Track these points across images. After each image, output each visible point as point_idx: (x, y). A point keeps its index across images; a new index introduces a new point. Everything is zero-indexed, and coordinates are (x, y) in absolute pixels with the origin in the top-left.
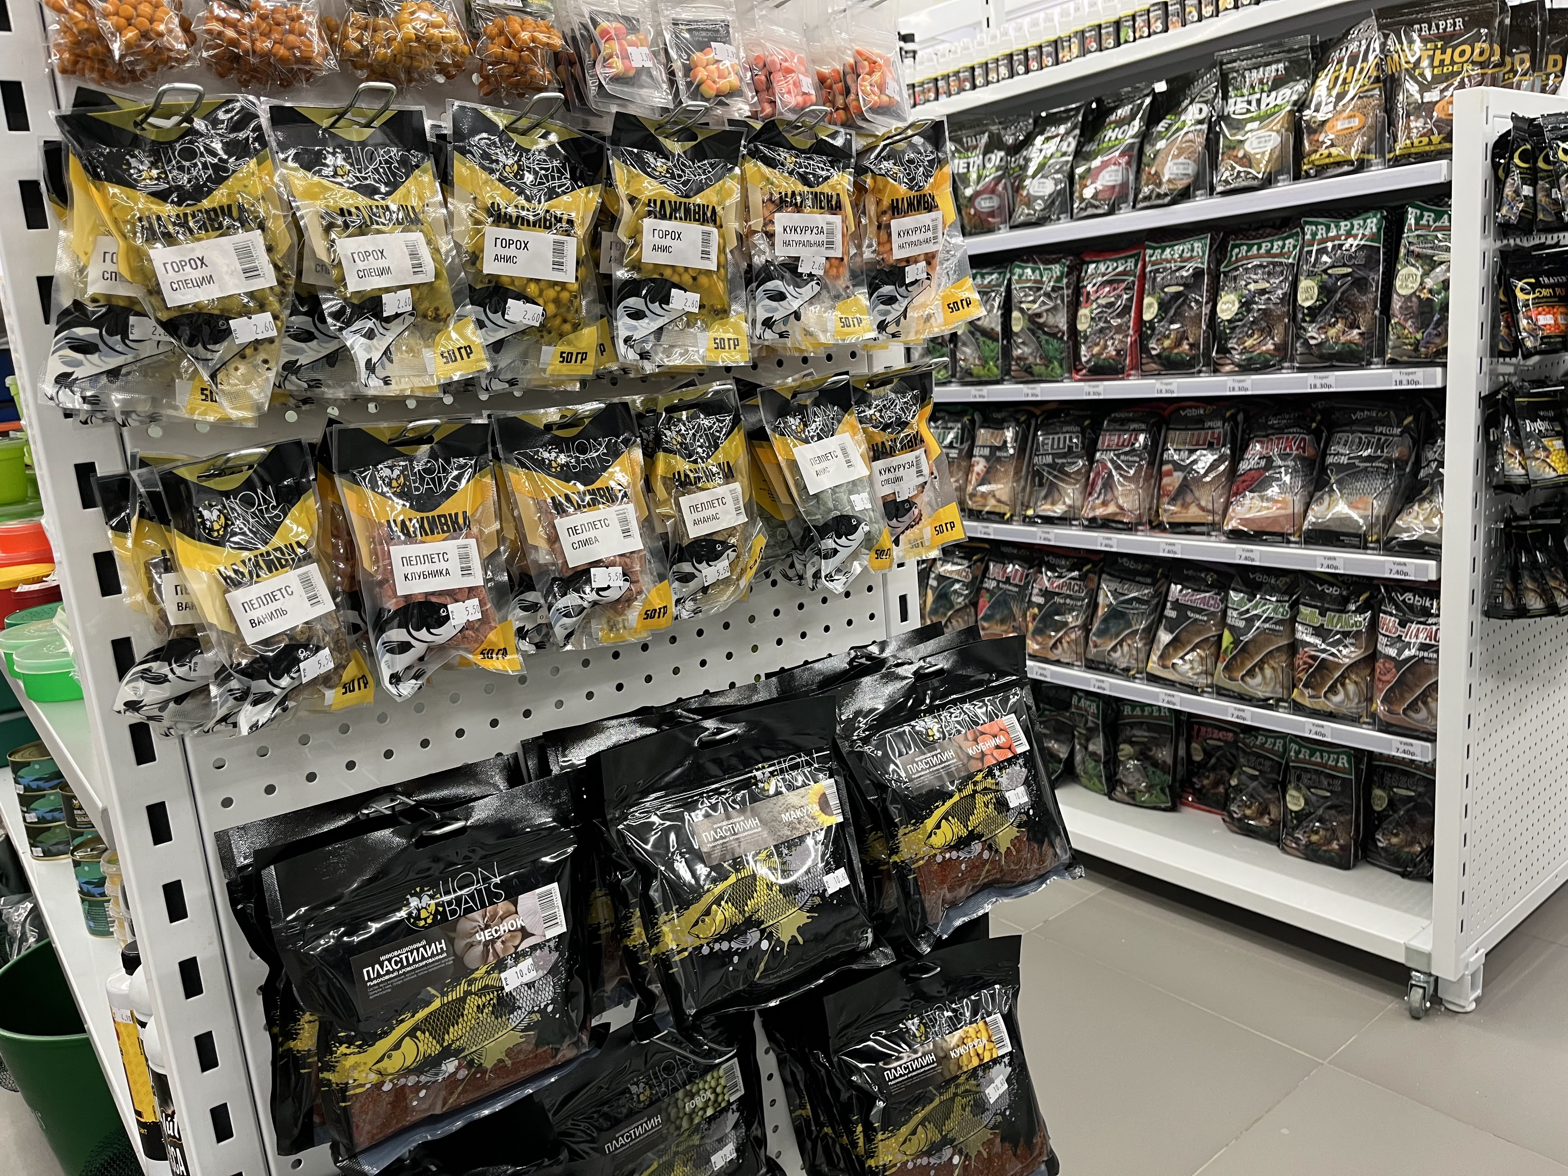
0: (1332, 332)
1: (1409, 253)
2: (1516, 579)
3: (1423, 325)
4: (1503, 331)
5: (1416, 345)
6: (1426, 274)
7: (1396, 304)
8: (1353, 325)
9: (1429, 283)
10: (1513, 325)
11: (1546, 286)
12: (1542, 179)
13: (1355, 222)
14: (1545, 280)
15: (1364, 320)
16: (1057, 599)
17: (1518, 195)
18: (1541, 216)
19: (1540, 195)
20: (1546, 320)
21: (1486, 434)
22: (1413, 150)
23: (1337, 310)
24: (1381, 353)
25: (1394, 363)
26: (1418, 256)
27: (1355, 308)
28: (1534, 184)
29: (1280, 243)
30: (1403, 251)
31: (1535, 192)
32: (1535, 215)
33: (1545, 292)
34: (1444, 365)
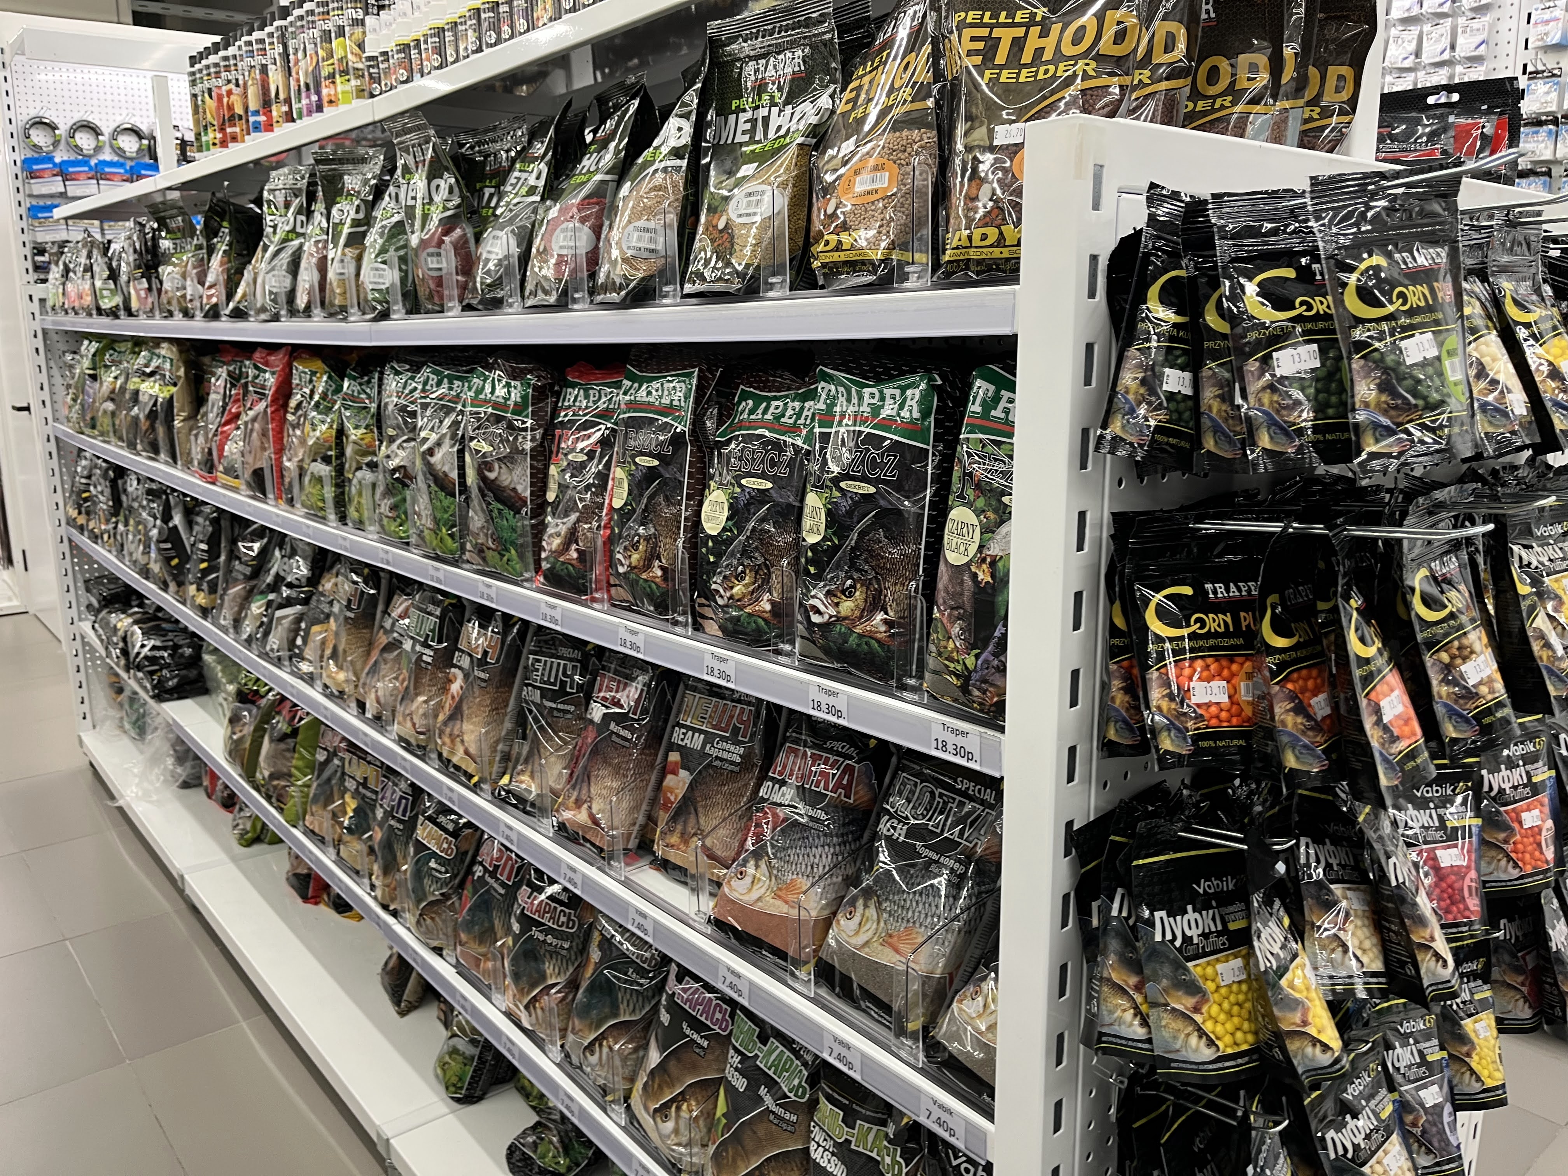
0: (847, 606)
7: (944, 581)
11: (1217, 608)
12: (1215, 355)
13: (888, 392)
14: (1217, 590)
16: (535, 932)
17: (1152, 392)
18: (1209, 444)
19: (1209, 394)
20: (1211, 692)
21: (1084, 912)
22: (973, 254)
24: (918, 672)
28: (1193, 365)
29: (797, 404)
30: (958, 470)
31: (1196, 384)
32: (1196, 441)
33: (1214, 622)
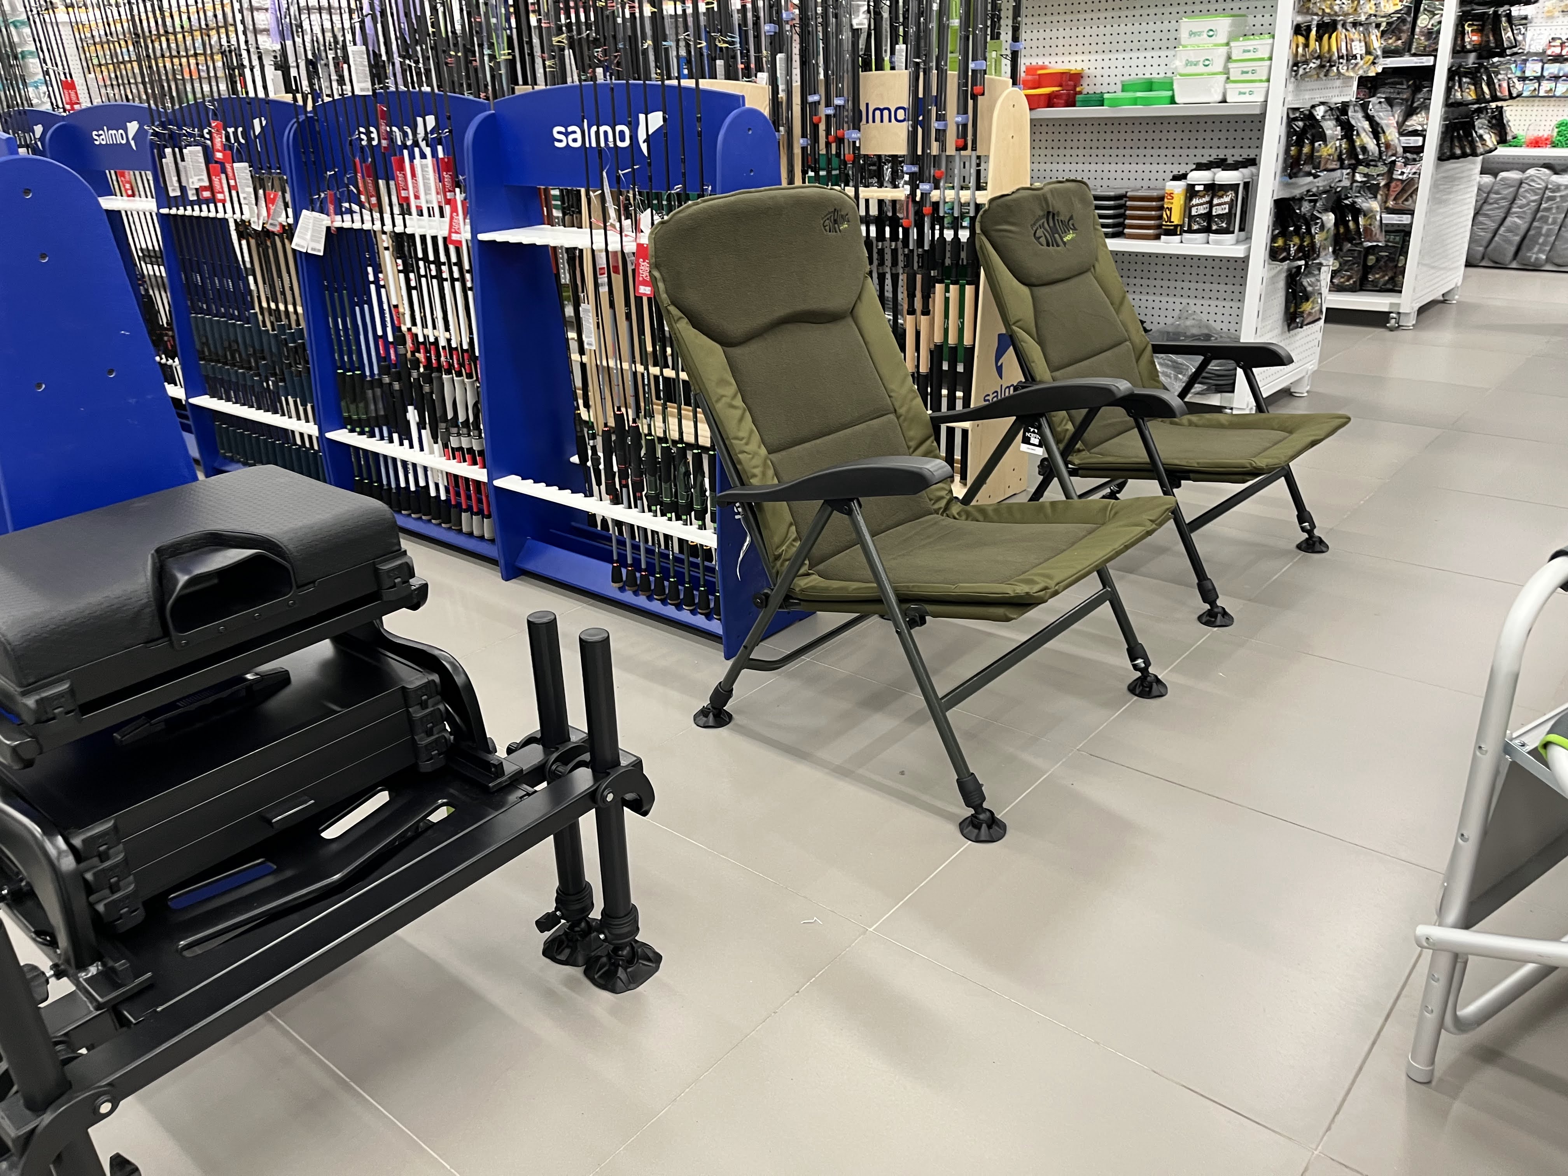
1: (1425, 9)
2: (1452, 142)
3: (1428, 39)
4: (1459, 42)
5: (1425, 47)
6: (1430, 19)
7: (1417, 30)
8: (1400, 39)
9: (1432, 22)
10: (1463, 39)
11: (1476, 26)
14: (1475, 23)
15: (1404, 36)
20: (1475, 38)
21: (1449, 83)
23: (1393, 32)
24: (1409, 50)
25: (1415, 55)
26: (1429, 11)
27: (1401, 31)
30: (1422, 9)
34: (1435, 56)
